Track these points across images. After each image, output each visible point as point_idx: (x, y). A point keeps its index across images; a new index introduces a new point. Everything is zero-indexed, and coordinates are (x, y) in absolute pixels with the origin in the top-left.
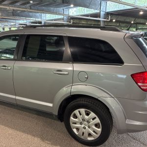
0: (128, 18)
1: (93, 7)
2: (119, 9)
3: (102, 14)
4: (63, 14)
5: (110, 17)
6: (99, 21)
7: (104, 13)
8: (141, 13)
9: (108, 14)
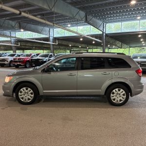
1: (44, 33)
3: (51, 38)
4: (10, 37)
5: (57, 41)
6: (49, 44)
7: (52, 38)
8: (81, 39)
9: (55, 39)
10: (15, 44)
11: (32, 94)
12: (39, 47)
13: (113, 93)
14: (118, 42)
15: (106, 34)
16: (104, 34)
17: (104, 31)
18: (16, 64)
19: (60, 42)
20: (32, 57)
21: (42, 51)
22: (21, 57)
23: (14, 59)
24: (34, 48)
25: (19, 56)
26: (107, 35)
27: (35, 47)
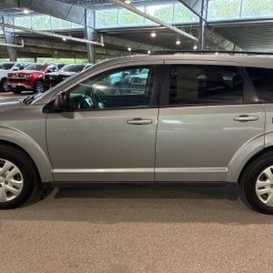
0: (128, 41)
1: (74, 18)
2: (118, 26)
3: (90, 31)
5: (102, 38)
6: (85, 44)
7: (92, 31)
8: (153, 35)
9: (98, 33)
10: (13, 43)
11: (16, 177)
12: (66, 51)
13: (265, 178)
14: (228, 42)
15: (207, 23)
16: (204, 23)
17: (204, 17)
18: (14, 85)
19: (109, 41)
20: (49, 71)
21: (73, 60)
22: (24, 71)
23: (10, 75)
24: (56, 53)
25: (22, 68)
26: (208, 26)
27: (59, 50)
